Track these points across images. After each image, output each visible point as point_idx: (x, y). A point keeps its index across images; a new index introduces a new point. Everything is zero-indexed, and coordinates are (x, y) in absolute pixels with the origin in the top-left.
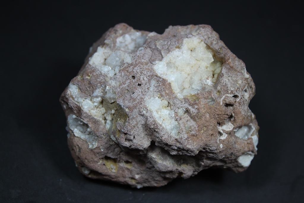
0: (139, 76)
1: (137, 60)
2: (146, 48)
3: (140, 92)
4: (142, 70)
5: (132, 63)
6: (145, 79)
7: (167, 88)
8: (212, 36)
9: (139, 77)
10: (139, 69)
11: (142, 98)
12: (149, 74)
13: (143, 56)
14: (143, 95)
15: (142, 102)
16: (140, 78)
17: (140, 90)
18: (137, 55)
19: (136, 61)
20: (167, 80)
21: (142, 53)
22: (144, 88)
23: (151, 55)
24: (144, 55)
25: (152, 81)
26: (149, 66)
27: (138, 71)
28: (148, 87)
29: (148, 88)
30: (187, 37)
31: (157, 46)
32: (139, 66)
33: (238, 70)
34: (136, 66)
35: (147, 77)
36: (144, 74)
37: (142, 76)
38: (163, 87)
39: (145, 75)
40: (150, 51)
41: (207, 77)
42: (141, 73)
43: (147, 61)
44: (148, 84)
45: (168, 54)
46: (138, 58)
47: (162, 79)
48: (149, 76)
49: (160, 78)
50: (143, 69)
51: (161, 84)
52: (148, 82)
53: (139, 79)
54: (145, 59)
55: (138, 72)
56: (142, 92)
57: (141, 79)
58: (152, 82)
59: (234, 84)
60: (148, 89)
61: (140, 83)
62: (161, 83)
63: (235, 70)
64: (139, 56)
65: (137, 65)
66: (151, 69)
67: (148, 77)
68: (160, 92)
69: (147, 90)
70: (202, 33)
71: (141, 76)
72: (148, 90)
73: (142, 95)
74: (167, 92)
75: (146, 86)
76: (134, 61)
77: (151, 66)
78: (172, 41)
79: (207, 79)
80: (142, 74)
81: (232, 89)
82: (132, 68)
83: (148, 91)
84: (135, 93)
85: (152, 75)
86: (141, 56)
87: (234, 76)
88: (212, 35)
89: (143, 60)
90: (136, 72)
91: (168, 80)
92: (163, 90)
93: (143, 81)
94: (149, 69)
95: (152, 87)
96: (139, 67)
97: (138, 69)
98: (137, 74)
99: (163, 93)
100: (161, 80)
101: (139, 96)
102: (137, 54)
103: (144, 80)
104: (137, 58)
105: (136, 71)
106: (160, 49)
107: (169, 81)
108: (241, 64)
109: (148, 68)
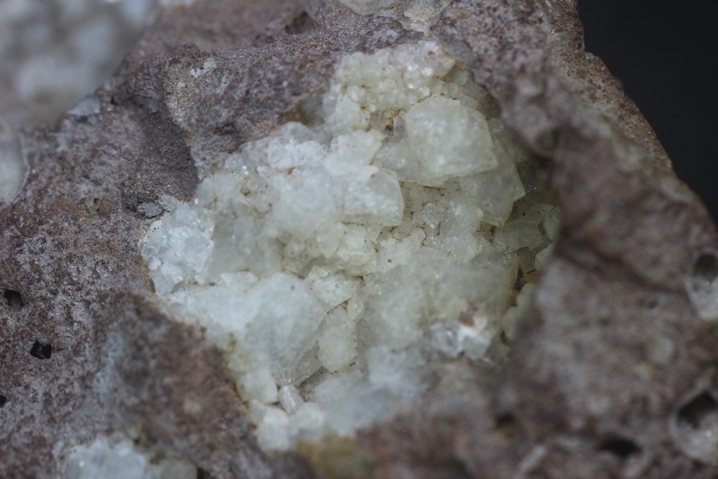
0: (44, 292)
1: (45, 188)
2: (113, 102)
3: (34, 400)
4: (65, 253)
5: (14, 207)
6: (79, 313)
7: (198, 379)
8: (525, 39)
9: (44, 299)
10: (49, 244)
11: (39, 443)
12: (106, 280)
13: (86, 162)
14: (52, 420)
15: (37, 468)
16: (51, 308)
17: (38, 386)
18: (59, 150)
19: (41, 193)
20: (203, 330)
21: (85, 140)
22: (66, 374)
23: (137, 153)
24: (94, 152)
25: (110, 335)
26: (113, 231)
27: (43, 260)
28: (91, 367)
29: (83, 379)
30: (363, 48)
31: (172, 104)
32: (50, 233)
33: (656, 275)
34: (33, 231)
35: (88, 303)
36: (73, 283)
37: (60, 297)
38: (168, 380)
39: (79, 290)
40: (132, 126)
41: (463, 306)
42: (60, 275)
43: (107, 190)
44: (88, 352)
45: (235, 155)
46: (58, 170)
47: (163, 329)
48: (102, 297)
49: (157, 319)
50: (71, 250)
51: (153, 363)
52: (91, 333)
53: (43, 316)
54: (99, 176)
55: (37, 270)
56: (48, 400)
57: (58, 314)
58: (111, 341)
59: (617, 370)
60: (85, 380)
61: (44, 341)
62: (154, 357)
63: (637, 280)
64: (70, 158)
65: (41, 223)
66: (120, 248)
67: (95, 306)
68: (144, 414)
69: (77, 388)
70: (463, 16)
71: (55, 293)
72: (86, 387)
73: (46, 418)
74: (192, 406)
75: (80, 359)
76: (29, 194)
77: (128, 229)
78: (260, 72)
79: (467, 320)
80: (65, 285)
81: (598, 406)
82: (12, 238)
83: (84, 397)
84: (8, 404)
85: (121, 295)
86: (76, 158)
87: (621, 313)
88: (530, 30)
89: (84, 188)
90: (27, 267)
91: (209, 332)
92: (164, 399)
93: (63, 328)
94: (112, 250)
95: (108, 370)
96: (49, 239)
97: (42, 251)
98: (30, 283)
99: (165, 422)
100: (158, 334)
101: (25, 429)
102: (57, 146)
103: (69, 320)
104: (53, 169)
105: (32, 263)
106: (184, 126)
107: (214, 337)
108: (686, 232)
109: (108, 242)
